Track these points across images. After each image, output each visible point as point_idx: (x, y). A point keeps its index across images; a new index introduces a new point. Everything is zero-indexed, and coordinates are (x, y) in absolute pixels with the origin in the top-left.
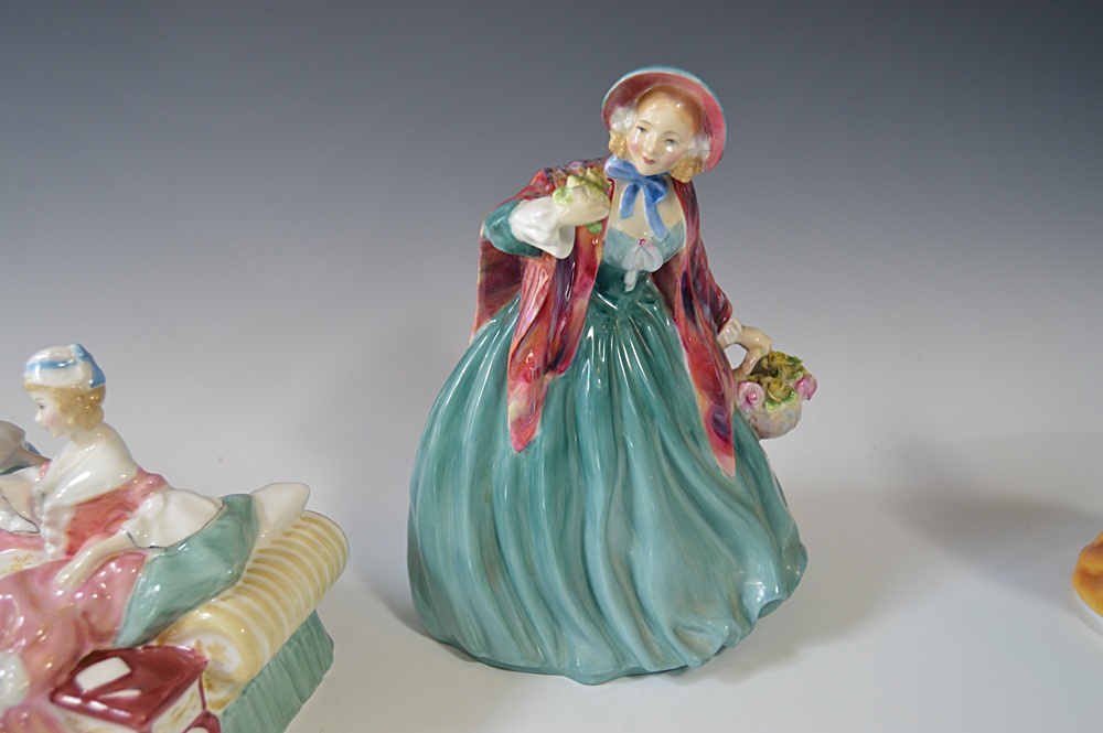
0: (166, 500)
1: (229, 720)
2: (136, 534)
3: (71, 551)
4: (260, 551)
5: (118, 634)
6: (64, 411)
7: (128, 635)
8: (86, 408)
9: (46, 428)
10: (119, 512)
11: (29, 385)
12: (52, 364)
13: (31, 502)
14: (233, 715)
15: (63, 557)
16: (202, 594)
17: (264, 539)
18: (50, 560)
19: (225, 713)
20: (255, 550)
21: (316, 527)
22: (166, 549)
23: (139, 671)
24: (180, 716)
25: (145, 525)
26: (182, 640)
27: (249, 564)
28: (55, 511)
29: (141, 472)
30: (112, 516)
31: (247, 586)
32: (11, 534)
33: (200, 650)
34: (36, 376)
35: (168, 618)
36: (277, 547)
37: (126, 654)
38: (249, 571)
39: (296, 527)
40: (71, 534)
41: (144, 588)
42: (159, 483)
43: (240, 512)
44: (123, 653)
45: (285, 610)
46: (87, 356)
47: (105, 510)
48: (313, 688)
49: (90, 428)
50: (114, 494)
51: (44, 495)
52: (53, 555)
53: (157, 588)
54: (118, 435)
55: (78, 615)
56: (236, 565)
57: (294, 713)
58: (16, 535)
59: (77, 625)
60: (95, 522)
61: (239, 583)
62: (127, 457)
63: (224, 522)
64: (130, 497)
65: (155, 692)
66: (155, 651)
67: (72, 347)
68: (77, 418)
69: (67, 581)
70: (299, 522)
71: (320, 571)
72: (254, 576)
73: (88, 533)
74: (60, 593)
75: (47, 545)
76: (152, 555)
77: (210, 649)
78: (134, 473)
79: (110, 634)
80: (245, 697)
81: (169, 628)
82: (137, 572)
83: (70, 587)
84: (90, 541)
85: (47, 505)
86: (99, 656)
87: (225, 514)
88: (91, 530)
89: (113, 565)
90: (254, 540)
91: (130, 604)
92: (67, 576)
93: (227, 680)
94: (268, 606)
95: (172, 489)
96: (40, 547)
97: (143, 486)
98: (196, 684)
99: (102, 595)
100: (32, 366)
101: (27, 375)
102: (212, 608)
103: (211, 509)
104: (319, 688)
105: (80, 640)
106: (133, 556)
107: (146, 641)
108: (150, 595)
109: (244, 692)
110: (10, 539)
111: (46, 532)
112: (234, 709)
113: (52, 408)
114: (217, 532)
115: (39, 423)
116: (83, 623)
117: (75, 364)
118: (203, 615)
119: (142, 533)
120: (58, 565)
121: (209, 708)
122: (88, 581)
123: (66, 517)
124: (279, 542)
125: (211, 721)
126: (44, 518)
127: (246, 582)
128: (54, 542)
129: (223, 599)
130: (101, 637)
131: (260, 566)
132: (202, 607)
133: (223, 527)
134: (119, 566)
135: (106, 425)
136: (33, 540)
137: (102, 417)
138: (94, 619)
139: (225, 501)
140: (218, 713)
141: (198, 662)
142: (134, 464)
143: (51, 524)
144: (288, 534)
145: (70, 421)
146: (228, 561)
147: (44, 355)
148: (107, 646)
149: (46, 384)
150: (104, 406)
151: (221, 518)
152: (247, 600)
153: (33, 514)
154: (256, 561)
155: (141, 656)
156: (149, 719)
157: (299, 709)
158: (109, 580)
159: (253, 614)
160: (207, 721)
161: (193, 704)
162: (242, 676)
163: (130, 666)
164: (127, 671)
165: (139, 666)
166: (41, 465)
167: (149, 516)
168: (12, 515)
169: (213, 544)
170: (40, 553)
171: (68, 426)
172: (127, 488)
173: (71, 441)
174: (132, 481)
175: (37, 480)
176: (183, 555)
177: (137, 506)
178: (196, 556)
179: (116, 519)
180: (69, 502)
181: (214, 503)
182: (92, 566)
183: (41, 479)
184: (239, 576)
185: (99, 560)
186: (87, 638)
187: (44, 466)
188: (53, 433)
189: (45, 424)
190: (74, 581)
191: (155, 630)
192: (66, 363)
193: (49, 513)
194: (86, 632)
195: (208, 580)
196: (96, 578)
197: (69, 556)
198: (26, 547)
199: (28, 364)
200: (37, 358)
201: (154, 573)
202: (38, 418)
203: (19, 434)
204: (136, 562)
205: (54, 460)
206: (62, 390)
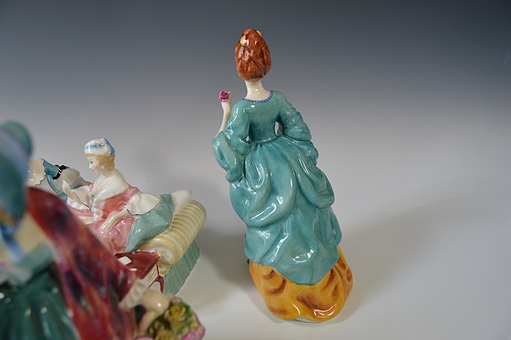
0: (140, 197)
1: (167, 278)
2: (130, 210)
3: (105, 217)
4: (176, 215)
5: (125, 247)
6: (101, 164)
7: (129, 248)
8: (108, 163)
9: (94, 171)
10: (122, 202)
11: (87, 154)
12: (95, 146)
13: (88, 199)
14: (168, 276)
15: (101, 219)
16: (157, 232)
17: (176, 212)
18: (96, 221)
19: (165, 276)
21: (195, 206)
22: (142, 215)
23: (135, 261)
24: (151, 277)
26: (150, 249)
27: (173, 221)
28: (98, 202)
29: (130, 186)
30: (119, 203)
31: (173, 228)
32: (80, 211)
33: (156, 253)
34: (89, 151)
36: (182, 214)
37: (129, 255)
38: (173, 223)
39: (188, 206)
40: (104, 210)
41: (134, 231)
42: (136, 191)
43: (167, 201)
45: (187, 237)
46: (108, 143)
47: (117, 201)
48: (194, 266)
49: (110, 170)
50: (120, 195)
51: (93, 196)
52: (97, 219)
53: (140, 230)
54: (120, 173)
55: (110, 241)
56: (169, 221)
57: (188, 275)
58: (82, 211)
59: (110, 244)
60: (113, 206)
61: (170, 228)
62: (124, 181)
63: (163, 205)
64: (126, 196)
65: (142, 269)
66: (140, 253)
67: (102, 139)
68: (105, 166)
69: (105, 228)
70: (189, 204)
71: (198, 222)
72: (175, 225)
73: (110, 210)
74: (102, 232)
75: (94, 215)
76: (136, 218)
77: (160, 252)
78: (127, 187)
79: (122, 247)
80: (172, 270)
82: (132, 224)
83: (106, 231)
84: (112, 213)
85: (95, 200)
87: (163, 202)
88: (111, 209)
89: (122, 222)
90: (173, 211)
91: (129, 237)
92: (104, 226)
93: (167, 264)
94: (182, 236)
95: (141, 193)
96: (92, 216)
97: (131, 192)
98: (156, 265)
99: (119, 233)
100: (88, 147)
101: (85, 150)
102: (160, 237)
103: (157, 200)
104: (196, 265)
105: (112, 250)
106: (130, 218)
107: (136, 250)
108: (137, 233)
109: (171, 268)
111: (94, 210)
112: (168, 274)
113: (96, 163)
114: (161, 208)
115: (91, 169)
116: (112, 244)
117: (104, 146)
118: (157, 240)
119: (132, 210)
120: (101, 222)
121: (160, 274)
122: (113, 228)
123: (103, 204)
124: (182, 212)
125: (161, 279)
126: (94, 205)
127: (172, 227)
129: (164, 234)
130: (118, 249)
131: (176, 221)
132: (157, 237)
133: (162, 207)
134: (124, 222)
135: (116, 169)
136: (89, 213)
137: (114, 166)
138: (116, 242)
139: (162, 196)
140: (163, 276)
141: (156, 257)
142: (127, 184)
143: (97, 207)
144: (185, 209)
145: (103, 168)
146: (166, 219)
147: (92, 142)
148: (122, 252)
149: (93, 154)
150: (114, 161)
151: (161, 203)
152: (173, 234)
153: (89, 203)
154: (174, 219)
155: (134, 255)
157: (190, 273)
158: (121, 227)
159: (176, 239)
160: (159, 279)
161: (155, 273)
162: (173, 262)
163: (131, 259)
164: (131, 261)
165: (134, 259)
166: (89, 185)
167: (135, 203)
168: (80, 204)
169: (159, 213)
170: (91, 218)
171: (102, 170)
172: (125, 193)
173: (102, 175)
174: (127, 190)
175: (89, 190)
176: (148, 217)
177: (129, 200)
178: (153, 218)
179: (121, 204)
180: (104, 198)
181: (158, 197)
182: (114, 222)
183: (91, 190)
184: (170, 225)
185: (117, 220)
186: (114, 249)
187: (91, 185)
188: (96, 172)
189: (93, 169)
190: (108, 228)
191: (139, 246)
192: (100, 146)
193: (96, 203)
194: (113, 247)
195: (160, 227)
196: (116, 227)
197: (104, 219)
198: (86, 216)
199: (86, 146)
200: (89, 144)
201: (138, 225)
202: (90, 167)
203: (78, 173)
204: (131, 220)
205: (95, 183)
206: (99, 156)
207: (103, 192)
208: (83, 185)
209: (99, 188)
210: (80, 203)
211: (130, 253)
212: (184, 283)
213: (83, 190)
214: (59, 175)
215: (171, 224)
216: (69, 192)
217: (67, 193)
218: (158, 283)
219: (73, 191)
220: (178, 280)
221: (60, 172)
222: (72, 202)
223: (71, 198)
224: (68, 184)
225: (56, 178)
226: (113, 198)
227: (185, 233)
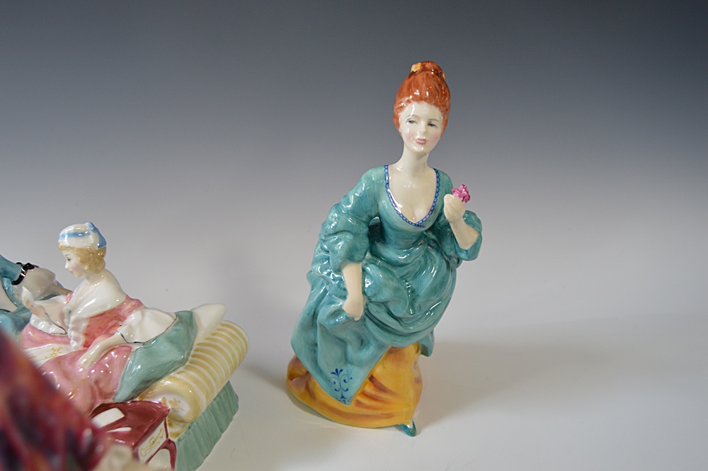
0: (143, 315)
1: (181, 444)
2: (126, 335)
3: (87, 345)
4: (198, 344)
5: (116, 394)
6: (82, 262)
7: (122, 394)
8: (95, 261)
9: (72, 272)
10: (115, 321)
11: (61, 247)
12: (75, 234)
13: (62, 316)
14: (184, 441)
15: (81, 348)
16: (165, 371)
17: (200, 337)
18: (74, 350)
19: (179, 440)
20: (195, 344)
21: (230, 330)
22: (144, 344)
23: (130, 416)
24: (154, 442)
25: (131, 328)
26: (154, 397)
27: (193, 352)
28: (77, 321)
29: (128, 297)
30: (110, 324)
31: (192, 365)
32: (50, 335)
33: (165, 403)
34: (65, 241)
35: (147, 383)
36: (208, 342)
37: (121, 406)
38: (192, 356)
39: (219, 330)
40: (86, 334)
41: (131, 367)
42: (138, 304)
43: (186, 321)
44: (120, 405)
45: (215, 379)
46: (95, 230)
47: (107, 321)
48: (228, 424)
49: (97, 271)
50: (112, 311)
51: (70, 312)
52: (75, 348)
53: (139, 367)
55: (93, 383)
56: (186, 353)
57: (218, 439)
58: (53, 336)
59: (92, 388)
60: (100, 328)
61: (188, 363)
62: (120, 290)
63: (178, 328)
64: (122, 313)
65: (140, 428)
66: (139, 404)
67: (87, 224)
68: (90, 266)
69: (85, 363)
70: (220, 327)
71: (233, 356)
72: (196, 359)
73: (96, 334)
74: (81, 370)
75: (72, 341)
76: (135, 347)
77: (171, 402)
78: (124, 298)
79: (112, 394)
80: (190, 430)
81: (146, 390)
82: (127, 357)
83: (87, 367)
84: (98, 339)
85: (73, 318)
86: (105, 407)
87: (178, 323)
88: (98, 332)
89: (113, 353)
90: (195, 338)
91: (123, 376)
92: (85, 360)
93: (182, 421)
94: (205, 377)
95: (146, 308)
96: (68, 343)
97: (129, 306)
98: (163, 423)
99: (107, 371)
100: (64, 236)
101: (60, 241)
102: (170, 378)
103: (170, 320)
104: (231, 424)
105: (94, 398)
106: (125, 347)
107: (132, 398)
108: (135, 371)
109: (189, 428)
110: (49, 338)
111: (72, 334)
112: (184, 438)
113: (75, 260)
114: (174, 333)
115: (68, 269)
116: (95, 387)
117: (89, 234)
118: (166, 382)
119: (130, 334)
120: (79, 353)
121: (170, 437)
122: (98, 363)
123: (84, 325)
124: (209, 339)
125: (171, 444)
126: (70, 326)
127: (191, 363)
128: (76, 340)
129: (178, 373)
130: (106, 396)
131: (198, 353)
132: (166, 378)
133: (177, 330)
134: (116, 354)
135: (107, 270)
136: (63, 338)
137: (104, 266)
138: (101, 385)
139: (177, 314)
140: (174, 440)
141: (164, 410)
142: (124, 293)
143: (75, 329)
144: (214, 334)
145: (86, 268)
146: (181, 350)
147: (71, 229)
148: (110, 401)
149: (72, 246)
150: (105, 259)
151: (175, 325)
152: (192, 373)
153: (63, 323)
154: (196, 350)
155: (129, 407)
156: (136, 445)
157: (220, 436)
158: (110, 362)
159: (196, 382)
160: (169, 445)
161: (161, 435)
162: (190, 418)
163: (124, 413)
164: (122, 416)
165: (129, 413)
166: (67, 295)
167: (134, 324)
168: (50, 324)
169: (172, 340)
170: (67, 346)
171: (85, 271)
172: (120, 308)
173: (86, 280)
174: (123, 303)
175: (65, 303)
176: (154, 347)
177: (125, 318)
178: (162, 348)
179: (114, 326)
180: (86, 316)
181: (171, 316)
182: (100, 354)
183: (68, 303)
184: (187, 359)
185: (104, 351)
186: (98, 396)
187: (68, 295)
188: (76, 275)
189: (71, 270)
190: (89, 363)
191: (138, 392)
192: (83, 234)
193: (74, 323)
194: (97, 393)
195: (170, 362)
196: (103, 361)
197: (85, 348)
198: (59, 343)
199: (61, 234)
200: (66, 231)
201: (137, 358)
202: (66, 266)
203: (52, 276)
204: (126, 351)
205: (75, 291)
206: (81, 250)
207: (85, 306)
208: (58, 295)
209: (81, 298)
210: (51, 322)
211: (124, 403)
212: (210, 451)
213: (56, 302)
214: (21, 278)
215: (190, 358)
216: (32, 306)
217: (28, 307)
218: (167, 452)
220: (200, 447)
221: (23, 273)
222: (37, 322)
223: (37, 314)
225: (16, 283)
226: (101, 315)
227: (210, 373)
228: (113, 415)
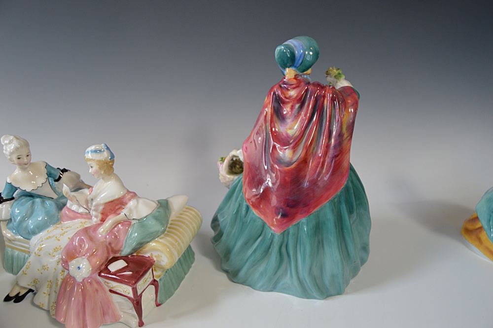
0: (138, 202)
1: (161, 282)
2: (127, 214)
3: (103, 220)
4: (172, 220)
5: (122, 251)
6: (100, 168)
7: (126, 251)
8: (108, 167)
9: (93, 175)
10: (120, 206)
11: (87, 159)
12: (95, 151)
13: (87, 202)
14: (163, 280)
15: (99, 222)
16: (153, 236)
17: (173, 216)
18: (95, 224)
19: (160, 280)
20: (170, 220)
21: (193, 213)
22: (139, 220)
23: (131, 265)
24: (146, 281)
25: (130, 211)
26: (146, 253)
27: (169, 226)
28: (97, 205)
29: (128, 191)
30: (117, 207)
31: (169, 233)
32: (79, 213)
33: (152, 257)
34: (89, 156)
35: (141, 245)
36: (178, 219)
37: (125, 258)
39: (184, 211)
40: (102, 214)
41: (131, 235)
42: (134, 195)
43: (164, 205)
44: (124, 258)
45: (183, 243)
46: (108, 148)
47: (115, 206)
48: (189, 270)
49: (109, 175)
50: (118, 199)
51: (92, 200)
52: (95, 222)
53: (136, 234)
54: (119, 178)
55: (107, 244)
56: (165, 226)
57: (183, 279)
58: (81, 214)
59: (107, 247)
61: (166, 232)
62: (123, 186)
63: (159, 210)
64: (124, 201)
65: (137, 272)
66: (136, 257)
67: (102, 145)
68: (105, 171)
69: (103, 232)
70: (185, 209)
71: (194, 228)
72: (171, 230)
73: (109, 214)
74: (100, 236)
75: (93, 217)
77: (156, 256)
78: (126, 191)
79: (119, 251)
80: (167, 274)
81: (141, 249)
82: (129, 228)
83: (104, 234)
84: (110, 217)
85: (94, 203)
86: (115, 259)
87: (160, 207)
88: (109, 212)
89: (120, 225)
90: (170, 216)
91: (126, 241)
92: (102, 230)
93: (161, 268)
94: (176, 241)
95: (139, 197)
96: (90, 218)
97: (129, 196)
98: (151, 269)
99: (116, 237)
100: (88, 152)
101: (86, 155)
102: (157, 241)
103: (154, 205)
104: (191, 269)
105: (108, 253)
106: (127, 222)
107: (132, 254)
108: (134, 237)
109: (166, 272)
110: (79, 215)
111: (93, 213)
112: (163, 278)
113: (96, 167)
114: (157, 213)
115: (91, 173)
116: (109, 247)
117: (104, 151)
118: (153, 244)
119: (130, 214)
120: (99, 225)
121: (155, 278)
122: (111, 231)
123: (101, 208)
124: (179, 217)
125: (156, 283)
126: (93, 208)
128: (96, 217)
129: (160, 239)
130: (115, 252)
131: (172, 226)
132: (153, 241)
133: (159, 212)
134: (121, 226)
135: (115, 174)
136: (88, 216)
137: (113, 171)
138: (113, 245)
139: (159, 201)
140: (158, 279)
141: (152, 261)
142: (125, 188)
144: (181, 214)
145: (102, 172)
146: (162, 224)
147: (93, 148)
148: (118, 255)
149: (93, 159)
150: (114, 166)
151: (158, 208)
152: (169, 239)
153: (88, 206)
154: (171, 224)
155: (130, 259)
156: (136, 283)
157: (184, 277)
158: (118, 231)
159: (172, 244)
160: (154, 283)
161: (150, 277)
162: (168, 267)
163: (127, 263)
164: (127, 265)
165: (130, 263)
166: (89, 188)
167: (132, 208)
168: (79, 207)
169: (156, 218)
171: (101, 174)
172: (123, 197)
173: (101, 179)
174: (125, 195)
175: (88, 193)
176: (145, 222)
177: (126, 204)
178: (150, 223)
179: (119, 208)
180: (102, 202)
181: (155, 202)
182: (112, 226)
183: (90, 194)
184: (165, 230)
185: (114, 224)
187: (90, 189)
188: (96, 177)
189: (93, 173)
190: (105, 232)
191: (135, 250)
192: (100, 151)
193: (95, 206)
194: (110, 250)
195: (156, 231)
196: (114, 230)
197: (102, 222)
198: (85, 218)
199: (86, 151)
200: (89, 149)
201: (135, 229)
202: (90, 171)
203: (78, 176)
204: (128, 224)
205: (94, 187)
206: (99, 161)
207: (102, 196)
208: (83, 188)
209: (98, 191)
210: (80, 205)
211: (127, 256)
212: (178, 286)
213: (82, 193)
214: (60, 178)
215: (167, 229)
216: (69, 196)
217: (67, 196)
218: (153, 287)
219: (73, 194)
220: (173, 284)
221: (61, 174)
222: (71, 205)
223: (71, 201)
224: (68, 188)
225: (57, 181)
226: (112, 202)
227: (180, 239)
228: (121, 264)
